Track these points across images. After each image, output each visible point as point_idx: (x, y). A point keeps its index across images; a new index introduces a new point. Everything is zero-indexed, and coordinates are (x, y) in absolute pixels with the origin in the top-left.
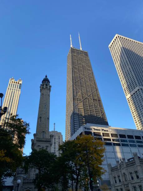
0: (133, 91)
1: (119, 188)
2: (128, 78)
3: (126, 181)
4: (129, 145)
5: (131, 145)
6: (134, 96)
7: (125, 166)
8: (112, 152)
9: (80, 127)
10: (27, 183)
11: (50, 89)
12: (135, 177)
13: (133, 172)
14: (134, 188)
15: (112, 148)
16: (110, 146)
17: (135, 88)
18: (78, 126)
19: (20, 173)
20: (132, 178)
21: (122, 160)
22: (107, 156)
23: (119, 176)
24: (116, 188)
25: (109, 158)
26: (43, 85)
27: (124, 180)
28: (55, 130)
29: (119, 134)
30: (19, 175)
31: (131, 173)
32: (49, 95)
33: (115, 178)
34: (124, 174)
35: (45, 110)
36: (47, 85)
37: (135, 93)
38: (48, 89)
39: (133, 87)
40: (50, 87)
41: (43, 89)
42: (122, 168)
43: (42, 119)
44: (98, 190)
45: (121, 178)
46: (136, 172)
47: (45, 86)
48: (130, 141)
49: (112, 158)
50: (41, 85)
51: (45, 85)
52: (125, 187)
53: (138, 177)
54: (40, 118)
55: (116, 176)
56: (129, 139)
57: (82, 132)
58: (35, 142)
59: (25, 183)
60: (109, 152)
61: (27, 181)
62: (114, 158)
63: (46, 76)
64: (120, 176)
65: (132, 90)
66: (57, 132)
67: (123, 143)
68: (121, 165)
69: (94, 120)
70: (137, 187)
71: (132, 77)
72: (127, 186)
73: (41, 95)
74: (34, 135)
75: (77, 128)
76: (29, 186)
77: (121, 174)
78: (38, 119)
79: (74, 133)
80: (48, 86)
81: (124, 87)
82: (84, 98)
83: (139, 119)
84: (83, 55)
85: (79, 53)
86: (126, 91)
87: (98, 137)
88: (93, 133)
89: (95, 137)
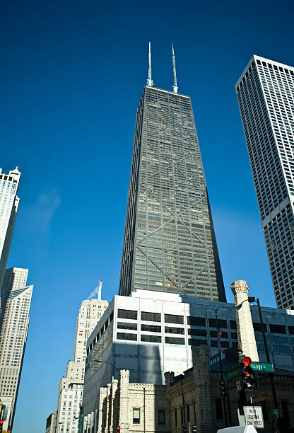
0: (278, 207)
6: (278, 221)
37: (281, 215)
39: (277, 198)
57: (113, 312)
60: (175, 360)
67: (215, 339)
81: (260, 198)
82: (167, 220)
83: (284, 280)
84: (176, 106)
85: (165, 100)
86: (263, 207)
87: (152, 323)
88: (139, 313)
89: (143, 322)
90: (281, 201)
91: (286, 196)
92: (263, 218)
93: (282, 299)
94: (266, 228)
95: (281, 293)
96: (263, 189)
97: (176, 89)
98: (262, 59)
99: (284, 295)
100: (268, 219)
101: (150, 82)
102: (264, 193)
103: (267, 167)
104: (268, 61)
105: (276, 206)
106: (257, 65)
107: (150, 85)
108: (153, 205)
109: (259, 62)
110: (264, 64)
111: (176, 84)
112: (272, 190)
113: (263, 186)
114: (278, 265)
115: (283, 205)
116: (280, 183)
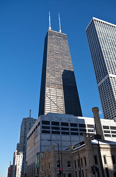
6: (104, 84)
8: (69, 141)
16: (67, 135)
22: (62, 145)
29: (78, 123)
37: (105, 82)
48: (89, 131)
49: (67, 147)
57: (40, 122)
67: (81, 132)
81: (96, 75)
82: (58, 85)
83: (107, 108)
84: (61, 38)
85: (57, 35)
86: (98, 78)
87: (56, 126)
88: (51, 122)
89: (53, 126)
90: (105, 76)
91: (107, 74)
92: (98, 83)
93: (106, 115)
94: (99, 87)
95: (106, 113)
96: (98, 71)
97: (60, 31)
98: (96, 19)
99: (107, 114)
100: (100, 83)
101: (50, 28)
102: (98, 73)
103: (99, 62)
104: (98, 20)
105: (103, 78)
106: (94, 21)
107: (50, 29)
108: (52, 78)
109: (95, 20)
110: (97, 21)
111: (60, 29)
112: (101, 71)
113: (97, 70)
114: (104, 102)
115: (106, 78)
116: (105, 69)
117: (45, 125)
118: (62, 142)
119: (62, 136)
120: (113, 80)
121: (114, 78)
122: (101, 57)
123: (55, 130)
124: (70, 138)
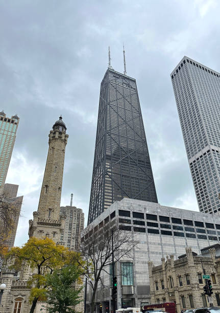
0: (201, 151)
1: (160, 297)
2: (194, 131)
3: (172, 287)
4: (185, 235)
5: (188, 235)
6: (201, 160)
7: (173, 266)
8: (159, 244)
9: (112, 203)
10: (19, 287)
11: (65, 140)
12: (185, 283)
13: (182, 274)
14: (182, 297)
15: (159, 237)
16: (156, 234)
17: (203, 148)
18: (111, 201)
19: (7, 272)
20: (181, 284)
21: (169, 258)
22: (150, 250)
23: (162, 281)
24: (157, 297)
25: (153, 253)
26: (55, 133)
27: (169, 286)
28: (73, 206)
29: (171, 217)
30: (6, 276)
31: (180, 277)
32: (63, 150)
33: (156, 282)
34: (170, 277)
35: (55, 174)
36: (60, 133)
37: (203, 156)
38: (62, 140)
39: (200, 146)
40: (67, 136)
41: (54, 140)
42: (168, 268)
43: (50, 189)
44: (130, 299)
45: (165, 283)
46: (187, 275)
47: (57, 135)
48: (187, 229)
49: (157, 253)
50: (51, 132)
51: (57, 133)
52: (169, 296)
53: (188, 282)
54: (45, 186)
55: (159, 280)
56: (186, 226)
57: (115, 211)
58: (35, 225)
59: (16, 287)
60: (154, 244)
61: (18, 285)
62: (160, 253)
63: (61, 118)
64: (165, 280)
65: (199, 151)
66: (75, 208)
67: (176, 231)
68: (167, 265)
69: (137, 193)
70: (186, 296)
71: (201, 130)
72: (172, 295)
73: (50, 149)
74: (35, 214)
75: (108, 204)
76: (21, 292)
77: (166, 277)
78: (43, 188)
79: (103, 211)
80: (63, 136)
83: (205, 196)
86: (190, 151)
87: (139, 219)
88: (131, 213)
89: (135, 219)
91: (206, 146)
92: (190, 158)
93: (204, 208)
94: (191, 164)
99: (205, 205)
100: (193, 159)
106: (187, 63)
109: (188, 61)
110: (191, 62)
112: (197, 141)
113: (189, 138)
115: (204, 150)
116: (204, 138)
117: (124, 217)
118: (150, 245)
119: (149, 236)
120: (216, 155)
121: (217, 152)
122: (196, 118)
123: (138, 226)
124: (160, 239)
